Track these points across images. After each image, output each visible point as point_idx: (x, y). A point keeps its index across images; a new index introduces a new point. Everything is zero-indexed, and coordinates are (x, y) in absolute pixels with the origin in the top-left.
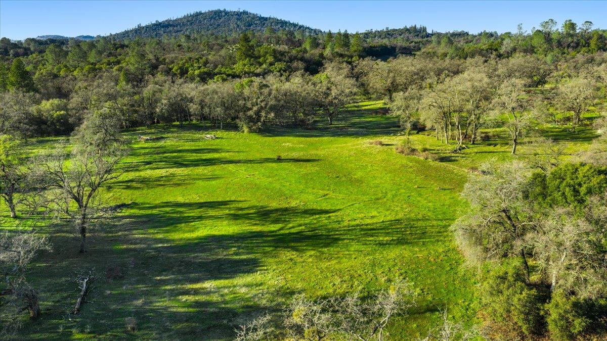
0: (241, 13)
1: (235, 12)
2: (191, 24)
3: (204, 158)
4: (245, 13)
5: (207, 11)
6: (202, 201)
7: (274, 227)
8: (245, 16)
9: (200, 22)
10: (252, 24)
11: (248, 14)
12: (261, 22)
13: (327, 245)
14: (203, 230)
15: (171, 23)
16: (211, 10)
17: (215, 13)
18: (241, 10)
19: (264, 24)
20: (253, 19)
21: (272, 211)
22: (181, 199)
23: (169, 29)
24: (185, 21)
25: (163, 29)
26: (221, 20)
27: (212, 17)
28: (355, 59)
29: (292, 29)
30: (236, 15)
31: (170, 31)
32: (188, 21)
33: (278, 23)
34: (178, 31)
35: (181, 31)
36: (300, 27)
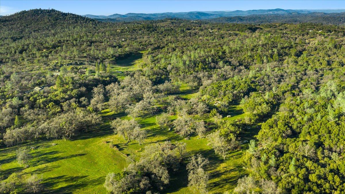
0: (51, 10)
1: (47, 10)
2: (20, 19)
3: (54, 157)
4: (53, 11)
5: (29, 10)
6: (58, 176)
7: (75, 183)
8: (53, 13)
9: (26, 18)
10: (58, 19)
11: (55, 12)
12: (63, 17)
13: (85, 187)
14: (60, 186)
15: (7, 19)
16: (31, 9)
17: (34, 11)
18: (51, 9)
19: (65, 18)
20: (58, 15)
21: (74, 178)
22: (52, 177)
23: (6, 23)
24: (16, 17)
25: (2, 23)
26: (39, 17)
27: (33, 15)
28: (108, 79)
29: (82, 22)
30: (47, 13)
31: (8, 24)
32: (18, 17)
33: (74, 18)
34: (12, 24)
35: (14, 24)
36: (87, 20)
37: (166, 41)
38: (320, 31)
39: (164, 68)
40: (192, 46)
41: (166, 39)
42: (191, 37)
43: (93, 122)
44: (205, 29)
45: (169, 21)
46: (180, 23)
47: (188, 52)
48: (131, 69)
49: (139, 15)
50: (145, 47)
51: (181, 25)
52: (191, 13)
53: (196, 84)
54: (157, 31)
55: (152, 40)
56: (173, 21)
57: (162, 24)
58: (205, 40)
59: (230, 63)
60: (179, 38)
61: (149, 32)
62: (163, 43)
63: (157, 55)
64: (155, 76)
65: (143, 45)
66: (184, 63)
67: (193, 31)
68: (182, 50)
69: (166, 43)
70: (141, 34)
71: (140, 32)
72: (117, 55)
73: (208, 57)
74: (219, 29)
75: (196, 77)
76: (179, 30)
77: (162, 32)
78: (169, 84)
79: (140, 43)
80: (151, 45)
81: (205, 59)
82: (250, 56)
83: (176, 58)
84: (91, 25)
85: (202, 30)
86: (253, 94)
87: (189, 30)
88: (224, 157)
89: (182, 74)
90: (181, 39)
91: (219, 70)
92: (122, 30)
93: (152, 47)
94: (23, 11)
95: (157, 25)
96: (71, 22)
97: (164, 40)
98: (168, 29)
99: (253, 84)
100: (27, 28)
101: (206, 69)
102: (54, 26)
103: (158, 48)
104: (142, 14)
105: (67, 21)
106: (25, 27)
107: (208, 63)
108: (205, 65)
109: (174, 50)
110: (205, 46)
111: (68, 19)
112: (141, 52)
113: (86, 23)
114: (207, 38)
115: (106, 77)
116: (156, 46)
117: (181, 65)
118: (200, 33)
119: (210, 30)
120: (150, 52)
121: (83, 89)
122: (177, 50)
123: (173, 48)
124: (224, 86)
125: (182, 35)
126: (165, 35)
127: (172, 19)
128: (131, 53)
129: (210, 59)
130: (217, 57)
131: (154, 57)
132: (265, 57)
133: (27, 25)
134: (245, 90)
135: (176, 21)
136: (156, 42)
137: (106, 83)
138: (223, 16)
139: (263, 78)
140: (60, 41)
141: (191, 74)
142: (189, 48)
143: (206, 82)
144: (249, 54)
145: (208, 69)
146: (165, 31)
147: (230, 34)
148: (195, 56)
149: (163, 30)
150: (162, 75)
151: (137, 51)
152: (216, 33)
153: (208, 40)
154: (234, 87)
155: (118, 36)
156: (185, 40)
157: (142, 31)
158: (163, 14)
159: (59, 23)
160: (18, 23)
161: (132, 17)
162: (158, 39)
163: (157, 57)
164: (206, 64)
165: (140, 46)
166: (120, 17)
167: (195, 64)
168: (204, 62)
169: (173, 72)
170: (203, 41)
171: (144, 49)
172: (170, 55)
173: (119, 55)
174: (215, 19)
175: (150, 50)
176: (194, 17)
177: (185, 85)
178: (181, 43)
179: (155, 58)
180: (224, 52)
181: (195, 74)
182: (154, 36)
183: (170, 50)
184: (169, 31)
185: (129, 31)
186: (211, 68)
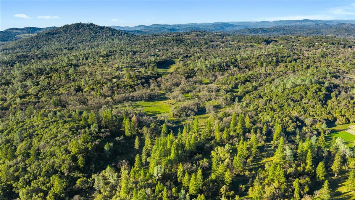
1: (86, 24)
2: (65, 32)
4: (91, 24)
5: (71, 24)
8: (92, 27)
9: (70, 31)
10: (97, 32)
11: (93, 25)
12: (101, 30)
18: (89, 23)
19: (103, 31)
20: (97, 28)
26: (81, 30)
27: (75, 28)
28: (156, 75)
29: (118, 34)
30: (87, 26)
31: (55, 37)
32: (63, 31)
33: (110, 31)
34: (59, 37)
35: (62, 36)
36: (121, 33)
37: (193, 51)
38: (325, 44)
39: (192, 69)
40: (213, 55)
41: (193, 50)
42: (213, 48)
43: (156, 94)
44: (227, 41)
45: (194, 33)
46: (204, 35)
47: (210, 59)
48: (168, 71)
49: (164, 27)
50: (176, 56)
51: (205, 37)
52: (215, 25)
53: (213, 79)
54: (185, 43)
55: (182, 51)
56: (198, 33)
57: (187, 37)
58: (224, 50)
59: (238, 67)
60: (203, 49)
61: (178, 44)
62: (190, 53)
63: (186, 62)
64: (187, 74)
65: (175, 55)
66: (206, 67)
67: (216, 43)
68: (205, 58)
69: (192, 53)
70: (171, 46)
71: (170, 44)
72: (157, 61)
73: (223, 63)
74: (239, 41)
75: (214, 75)
76: (203, 42)
77: (189, 44)
78: (196, 78)
79: (172, 53)
80: (181, 54)
81: (221, 64)
82: (255, 63)
83: (201, 63)
84: (126, 38)
85: (223, 42)
86: (247, 83)
87: (212, 42)
88: (224, 106)
89: (204, 73)
90: (204, 50)
91: (230, 71)
92: (155, 42)
93: (182, 56)
94: (67, 25)
95: (184, 37)
96: (108, 35)
97: (191, 51)
98: (194, 41)
99: (249, 78)
100: (73, 40)
101: (221, 70)
102: (94, 38)
103: (187, 57)
104: (167, 25)
105: (105, 33)
106: (70, 39)
107: (223, 66)
108: (220, 68)
109: (199, 58)
110: (223, 55)
111: (106, 32)
112: (174, 60)
113: (121, 35)
114: (226, 49)
115: (155, 74)
116: (185, 55)
117: (204, 67)
118: (221, 45)
119: (230, 42)
120: (181, 59)
121: (143, 80)
122: (201, 58)
123: (198, 57)
124: (231, 79)
125: (206, 46)
126: (191, 47)
127: (196, 31)
128: (166, 60)
129: (224, 63)
130: (230, 63)
131: (184, 63)
132: (265, 63)
133: (72, 38)
134: (243, 81)
135: (200, 33)
136: (185, 52)
137: (156, 78)
138: (248, 27)
139: (257, 75)
140: (110, 51)
141: (211, 73)
142: (210, 57)
143: (220, 77)
144: (254, 61)
145: (222, 70)
146: (191, 43)
147: (247, 45)
148: (214, 62)
149: (190, 42)
150: (191, 74)
151: (170, 59)
152: (235, 45)
153: (227, 51)
154: (236, 79)
155: (152, 48)
156: (207, 51)
157: (171, 43)
158: (187, 25)
159: (98, 36)
160: (64, 36)
161: (157, 28)
162: (186, 50)
163: (187, 63)
164: (222, 67)
165: (173, 55)
166: (145, 28)
167: (214, 67)
168: (220, 66)
169: (199, 72)
170: (222, 52)
171: (175, 58)
172: (196, 61)
173: (159, 61)
174: (239, 31)
175: (180, 58)
176: (219, 28)
177: (207, 80)
178: (205, 53)
179: (186, 64)
180: (236, 60)
181: (213, 73)
182: (182, 47)
183: (196, 58)
184: (195, 43)
185: (161, 43)
186: (224, 70)
